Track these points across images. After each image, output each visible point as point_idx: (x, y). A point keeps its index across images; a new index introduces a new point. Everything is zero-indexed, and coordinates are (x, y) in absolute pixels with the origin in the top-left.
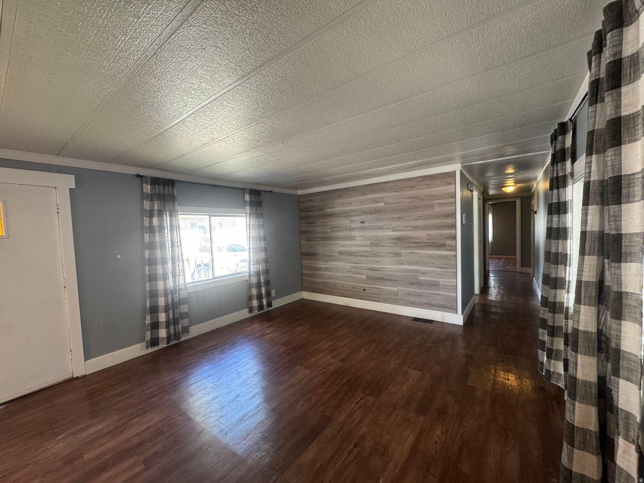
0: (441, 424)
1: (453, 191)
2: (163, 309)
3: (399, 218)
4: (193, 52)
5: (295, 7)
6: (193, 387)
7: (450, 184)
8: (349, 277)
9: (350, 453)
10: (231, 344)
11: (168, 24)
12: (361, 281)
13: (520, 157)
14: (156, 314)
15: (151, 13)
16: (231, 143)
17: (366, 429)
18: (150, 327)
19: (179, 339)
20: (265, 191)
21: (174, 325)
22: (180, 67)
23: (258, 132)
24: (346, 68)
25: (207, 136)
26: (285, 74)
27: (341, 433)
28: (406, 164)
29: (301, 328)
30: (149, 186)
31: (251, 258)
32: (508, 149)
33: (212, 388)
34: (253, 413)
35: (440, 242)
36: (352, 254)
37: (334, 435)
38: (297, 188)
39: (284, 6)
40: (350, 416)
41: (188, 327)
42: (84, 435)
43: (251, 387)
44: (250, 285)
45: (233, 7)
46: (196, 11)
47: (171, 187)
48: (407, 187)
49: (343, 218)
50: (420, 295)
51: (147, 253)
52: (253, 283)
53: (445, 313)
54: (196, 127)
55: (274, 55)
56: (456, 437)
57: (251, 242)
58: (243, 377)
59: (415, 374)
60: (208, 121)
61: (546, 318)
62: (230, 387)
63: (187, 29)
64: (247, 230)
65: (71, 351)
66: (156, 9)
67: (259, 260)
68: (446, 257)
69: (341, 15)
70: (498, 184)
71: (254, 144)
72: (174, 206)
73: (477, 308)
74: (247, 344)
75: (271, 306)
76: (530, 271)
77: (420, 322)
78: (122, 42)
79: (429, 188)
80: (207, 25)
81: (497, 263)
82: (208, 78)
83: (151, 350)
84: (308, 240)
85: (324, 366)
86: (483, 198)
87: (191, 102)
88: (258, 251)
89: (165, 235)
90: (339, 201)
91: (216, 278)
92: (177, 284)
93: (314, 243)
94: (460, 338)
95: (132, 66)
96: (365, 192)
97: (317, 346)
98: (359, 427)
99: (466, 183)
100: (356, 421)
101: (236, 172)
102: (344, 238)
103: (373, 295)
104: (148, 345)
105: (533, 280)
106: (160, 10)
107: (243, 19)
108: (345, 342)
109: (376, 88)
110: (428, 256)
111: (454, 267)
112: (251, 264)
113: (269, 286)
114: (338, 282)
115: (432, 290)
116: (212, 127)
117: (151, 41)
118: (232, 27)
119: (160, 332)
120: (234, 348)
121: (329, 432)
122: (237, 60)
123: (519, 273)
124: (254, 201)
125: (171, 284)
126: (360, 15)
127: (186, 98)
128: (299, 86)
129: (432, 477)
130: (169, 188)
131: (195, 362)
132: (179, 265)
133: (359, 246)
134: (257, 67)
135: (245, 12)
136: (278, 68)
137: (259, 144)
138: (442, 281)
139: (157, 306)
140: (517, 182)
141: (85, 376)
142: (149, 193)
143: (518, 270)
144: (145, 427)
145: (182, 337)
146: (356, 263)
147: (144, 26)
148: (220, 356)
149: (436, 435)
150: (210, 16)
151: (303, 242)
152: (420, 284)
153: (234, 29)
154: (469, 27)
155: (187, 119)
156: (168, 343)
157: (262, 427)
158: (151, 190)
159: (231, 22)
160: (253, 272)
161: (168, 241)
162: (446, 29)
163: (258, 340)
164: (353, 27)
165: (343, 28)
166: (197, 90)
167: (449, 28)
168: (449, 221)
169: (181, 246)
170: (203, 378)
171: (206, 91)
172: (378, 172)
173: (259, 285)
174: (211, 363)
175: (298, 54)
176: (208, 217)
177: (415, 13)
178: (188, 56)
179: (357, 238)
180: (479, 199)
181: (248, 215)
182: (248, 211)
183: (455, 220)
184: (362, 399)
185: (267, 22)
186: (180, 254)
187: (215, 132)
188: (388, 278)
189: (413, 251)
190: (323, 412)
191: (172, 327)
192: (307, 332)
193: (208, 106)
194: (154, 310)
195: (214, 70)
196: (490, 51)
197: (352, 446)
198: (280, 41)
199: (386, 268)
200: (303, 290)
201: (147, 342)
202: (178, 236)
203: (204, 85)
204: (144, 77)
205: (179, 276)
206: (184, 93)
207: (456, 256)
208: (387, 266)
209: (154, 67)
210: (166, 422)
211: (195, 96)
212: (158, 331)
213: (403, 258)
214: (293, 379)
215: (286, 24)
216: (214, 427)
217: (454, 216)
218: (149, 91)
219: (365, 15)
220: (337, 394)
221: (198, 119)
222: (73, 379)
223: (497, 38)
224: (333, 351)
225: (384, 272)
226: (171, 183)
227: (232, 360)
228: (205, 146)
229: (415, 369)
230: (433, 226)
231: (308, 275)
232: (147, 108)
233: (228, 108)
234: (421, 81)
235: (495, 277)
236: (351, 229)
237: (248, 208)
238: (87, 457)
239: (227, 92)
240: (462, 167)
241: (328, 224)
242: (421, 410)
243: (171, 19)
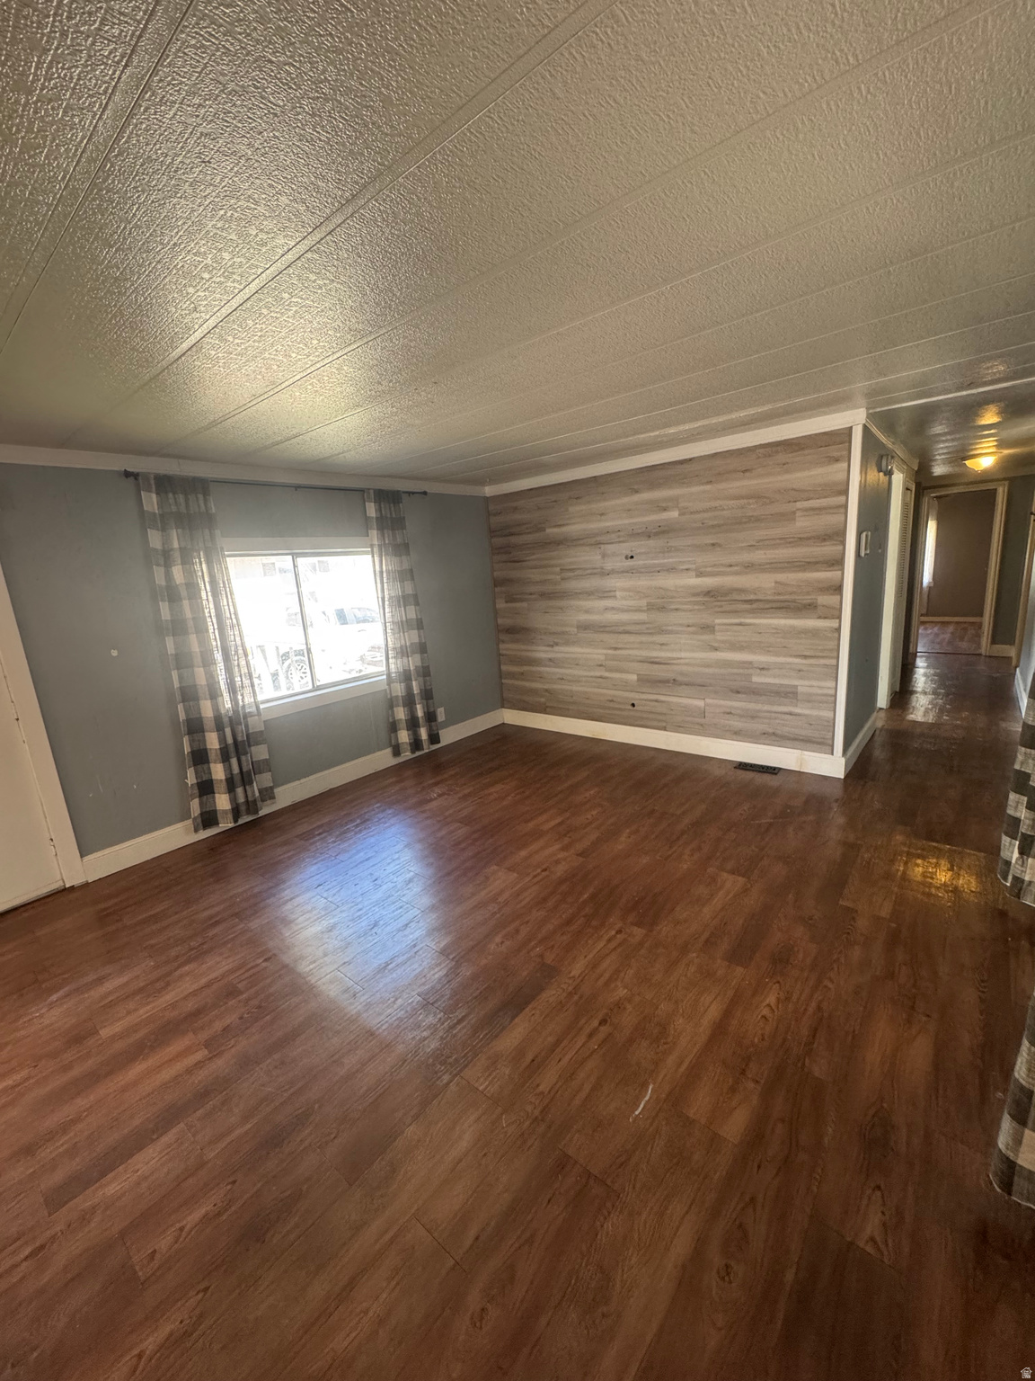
0: (778, 982)
1: (842, 476)
2: (217, 755)
3: (713, 545)
4: (184, 173)
5: (420, 25)
6: (289, 906)
7: (837, 460)
8: (601, 677)
9: (590, 1036)
10: (358, 821)
11: (104, 102)
12: (625, 686)
13: (1013, 387)
14: (205, 766)
15: (56, 75)
16: (317, 391)
17: (626, 991)
18: (196, 791)
19: (256, 812)
20: (409, 493)
21: (244, 785)
22: (160, 213)
23: (375, 362)
24: (571, 185)
25: (260, 377)
26: (417, 214)
27: (576, 997)
28: (734, 416)
29: (498, 787)
30: (154, 496)
31: (390, 643)
32: (988, 368)
33: (325, 908)
34: (405, 957)
35: (807, 599)
36: (608, 629)
37: (561, 1002)
38: (482, 482)
39: (390, 25)
40: (594, 966)
41: (272, 788)
42: (97, 993)
43: (401, 907)
44: (391, 699)
45: (258, 41)
46: (165, 60)
47: (201, 497)
48: (735, 471)
49: (587, 548)
50: (753, 716)
51: (170, 643)
52: (397, 697)
53: (806, 752)
54: (231, 358)
55: (384, 165)
56: (805, 1010)
57: (387, 610)
58: (384, 887)
59: (732, 883)
60: (254, 341)
61: (1027, 771)
62: (360, 906)
63: (155, 113)
64: (376, 583)
65: (52, 840)
66: (64, 65)
67: (406, 646)
68: (814, 633)
69: (545, 36)
70: (957, 452)
71: (370, 390)
72: (212, 537)
73: (878, 740)
74: (392, 821)
75: (438, 742)
76: (1011, 652)
77: (751, 772)
78: (6, 160)
79: (787, 472)
80: (201, 95)
81: (937, 635)
82: (233, 237)
83: (204, 834)
84: (511, 599)
85: (544, 867)
86: (918, 485)
87: (206, 299)
88: (403, 629)
89: (203, 606)
90: (578, 508)
91: (319, 688)
92: (241, 703)
93: (525, 604)
94: (835, 807)
95: (49, 221)
96: (636, 487)
97: (531, 825)
98: (613, 985)
99: (876, 455)
100: (607, 975)
101: (339, 454)
102: (589, 594)
103: (651, 716)
104: (198, 825)
105: (1014, 675)
106: (74, 66)
107: (289, 73)
108: (589, 817)
109: (649, 234)
110: (777, 631)
111: (832, 655)
112: (390, 656)
113: (431, 701)
114: (575, 688)
115: (780, 705)
116: (267, 355)
117: (76, 150)
118: (262, 97)
119: (217, 801)
120: (365, 828)
121: (551, 995)
122: (293, 186)
123: (986, 656)
124: (387, 518)
125: (228, 705)
126: (597, 34)
127: (191, 290)
128: (457, 242)
129: (751, 1085)
130: (197, 499)
131: (290, 858)
132: (238, 665)
133: (623, 611)
134: (348, 201)
135: (290, 51)
136: (398, 199)
137: (380, 388)
138: (803, 686)
139: (206, 750)
140: (1002, 444)
141: (87, 885)
142: (157, 511)
143: (983, 651)
144: (203, 981)
145: (261, 809)
146: (616, 649)
147: (47, 114)
148: (339, 845)
149: (764, 1004)
150: (203, 69)
151: (501, 605)
152: (755, 692)
153: (270, 102)
154: (898, 43)
155: (205, 340)
156: (236, 821)
157: (424, 984)
158: (160, 505)
159: (259, 82)
160: (396, 672)
161: (211, 616)
162: (834, 53)
163: (412, 813)
164: (579, 69)
165: (551, 75)
166: (214, 268)
167: (841, 51)
168: (828, 550)
169: (239, 625)
170: (308, 889)
171: (236, 270)
172: (665, 439)
173: (409, 702)
174: (322, 860)
175: (444, 158)
176: (290, 557)
177: (746, 12)
178: (174, 186)
179: (618, 594)
180: (907, 489)
181: (376, 549)
182: (376, 542)
183: (841, 547)
184: (619, 932)
185: (352, 74)
186: (239, 642)
187: (275, 367)
188: (686, 679)
189: (743, 620)
190: (541, 956)
191: (240, 791)
192: (513, 795)
193: (248, 304)
194: (200, 757)
195: (243, 217)
196: (955, 110)
197: (595, 1023)
198: (392, 127)
199: (681, 658)
200: (503, 707)
201: (195, 819)
202: (231, 604)
203: (226, 256)
204: (82, 248)
205: (243, 687)
206: (185, 278)
207: (838, 630)
208: (683, 655)
209: (101, 220)
210: (241, 971)
211: (213, 285)
212: (214, 798)
213: (719, 636)
214: (483, 893)
215: (401, 76)
216: (331, 982)
217: (841, 539)
218: (103, 281)
219: (609, 31)
220: (569, 922)
221: (230, 338)
222: (64, 891)
223: (977, 71)
224: (565, 835)
225: (675, 667)
226: (198, 486)
227: (362, 854)
228: (259, 399)
229: (732, 872)
230: (788, 562)
231: (512, 675)
232: (110, 320)
233: (294, 309)
234: (765, 207)
235: (928, 667)
236: (604, 574)
237: (374, 533)
238: (105, 1033)
239: (285, 269)
240: (869, 416)
241: (552, 562)
242: (741, 953)
243: (107, 88)
